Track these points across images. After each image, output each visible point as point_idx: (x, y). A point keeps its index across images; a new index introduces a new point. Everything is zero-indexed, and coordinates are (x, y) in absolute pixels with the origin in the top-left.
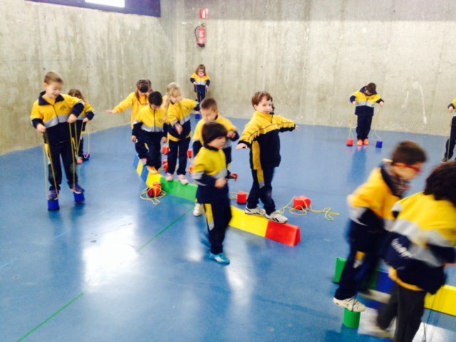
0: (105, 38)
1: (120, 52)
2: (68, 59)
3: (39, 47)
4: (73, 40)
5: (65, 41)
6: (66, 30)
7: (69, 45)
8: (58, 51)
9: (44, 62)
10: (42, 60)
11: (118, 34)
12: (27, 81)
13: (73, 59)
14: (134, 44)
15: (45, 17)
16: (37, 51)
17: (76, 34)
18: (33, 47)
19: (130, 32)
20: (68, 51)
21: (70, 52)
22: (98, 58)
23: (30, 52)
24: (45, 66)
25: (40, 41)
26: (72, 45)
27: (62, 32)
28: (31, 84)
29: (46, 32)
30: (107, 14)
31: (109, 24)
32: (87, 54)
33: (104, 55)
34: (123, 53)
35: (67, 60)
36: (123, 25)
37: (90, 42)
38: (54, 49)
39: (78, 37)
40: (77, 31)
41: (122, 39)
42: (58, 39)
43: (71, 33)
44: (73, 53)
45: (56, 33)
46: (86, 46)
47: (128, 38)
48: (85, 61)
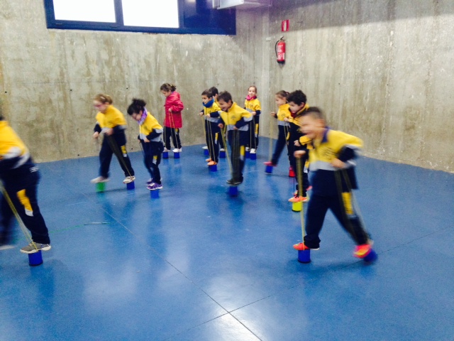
0: (152, 60)
1: (173, 73)
2: (102, 81)
3: (64, 70)
4: (108, 63)
5: (97, 64)
6: (99, 54)
7: (103, 67)
8: (89, 74)
9: (71, 84)
10: (69, 83)
11: (170, 56)
12: (50, 101)
13: (107, 81)
14: (193, 66)
15: (72, 43)
16: (62, 74)
17: (111, 57)
18: (57, 70)
19: (187, 53)
20: (101, 74)
21: (104, 74)
22: (141, 80)
23: (54, 75)
24: (72, 88)
25: (66, 65)
26: (106, 68)
27: (93, 55)
28: (55, 104)
29: (73, 57)
30: (154, 37)
31: (157, 45)
32: (126, 76)
33: (150, 77)
34: (176, 74)
35: (99, 82)
36: (177, 45)
37: (130, 64)
38: (84, 72)
39: (114, 61)
40: (114, 54)
41: (175, 61)
42: (88, 62)
43: (105, 56)
44: (107, 75)
45: (87, 57)
46: (125, 68)
47: (183, 59)
48: (124, 83)
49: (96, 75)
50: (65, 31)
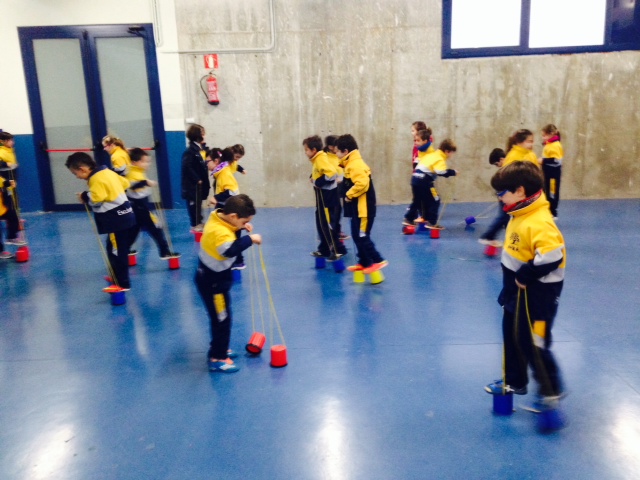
49: (486, 107)
50: (460, 60)
